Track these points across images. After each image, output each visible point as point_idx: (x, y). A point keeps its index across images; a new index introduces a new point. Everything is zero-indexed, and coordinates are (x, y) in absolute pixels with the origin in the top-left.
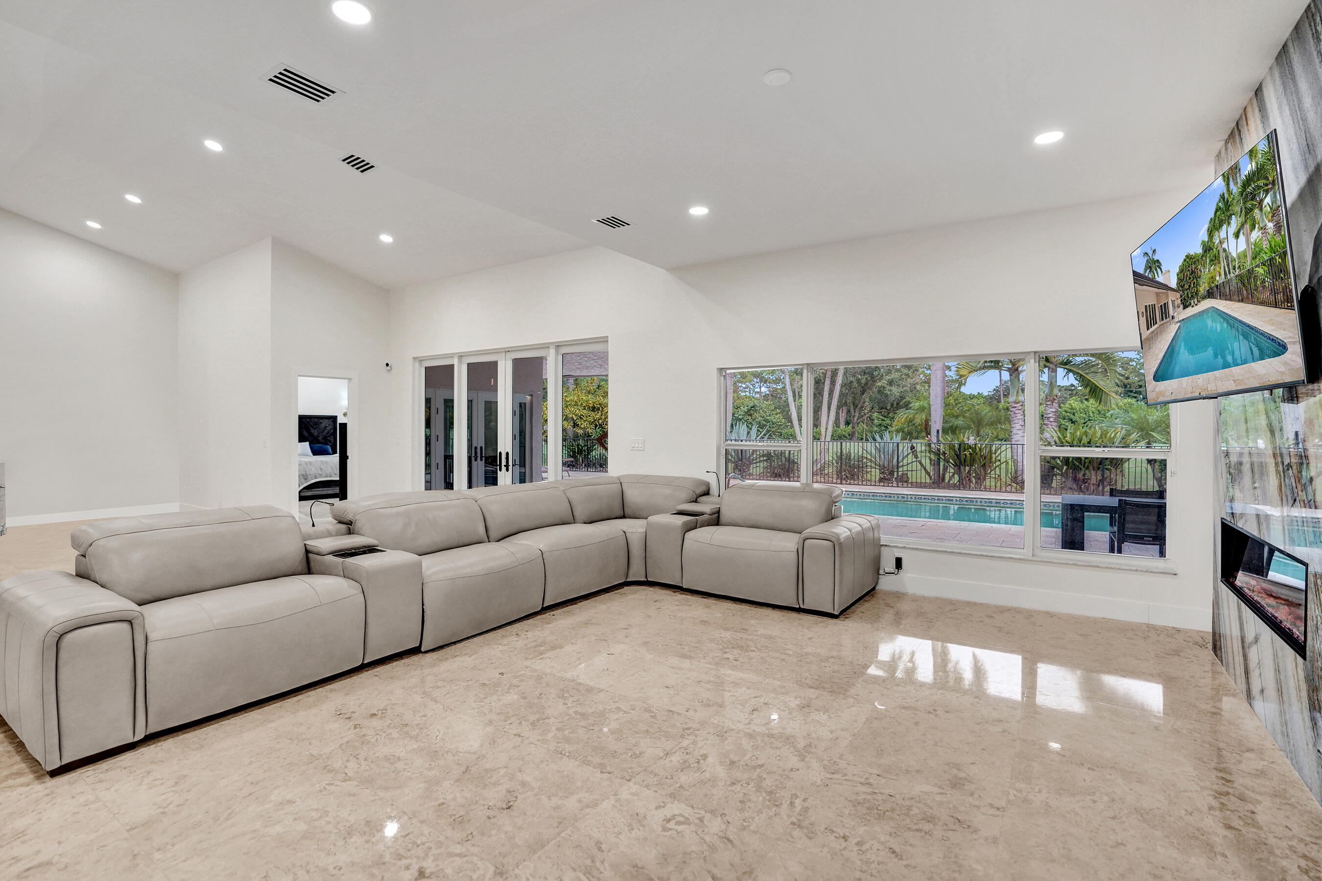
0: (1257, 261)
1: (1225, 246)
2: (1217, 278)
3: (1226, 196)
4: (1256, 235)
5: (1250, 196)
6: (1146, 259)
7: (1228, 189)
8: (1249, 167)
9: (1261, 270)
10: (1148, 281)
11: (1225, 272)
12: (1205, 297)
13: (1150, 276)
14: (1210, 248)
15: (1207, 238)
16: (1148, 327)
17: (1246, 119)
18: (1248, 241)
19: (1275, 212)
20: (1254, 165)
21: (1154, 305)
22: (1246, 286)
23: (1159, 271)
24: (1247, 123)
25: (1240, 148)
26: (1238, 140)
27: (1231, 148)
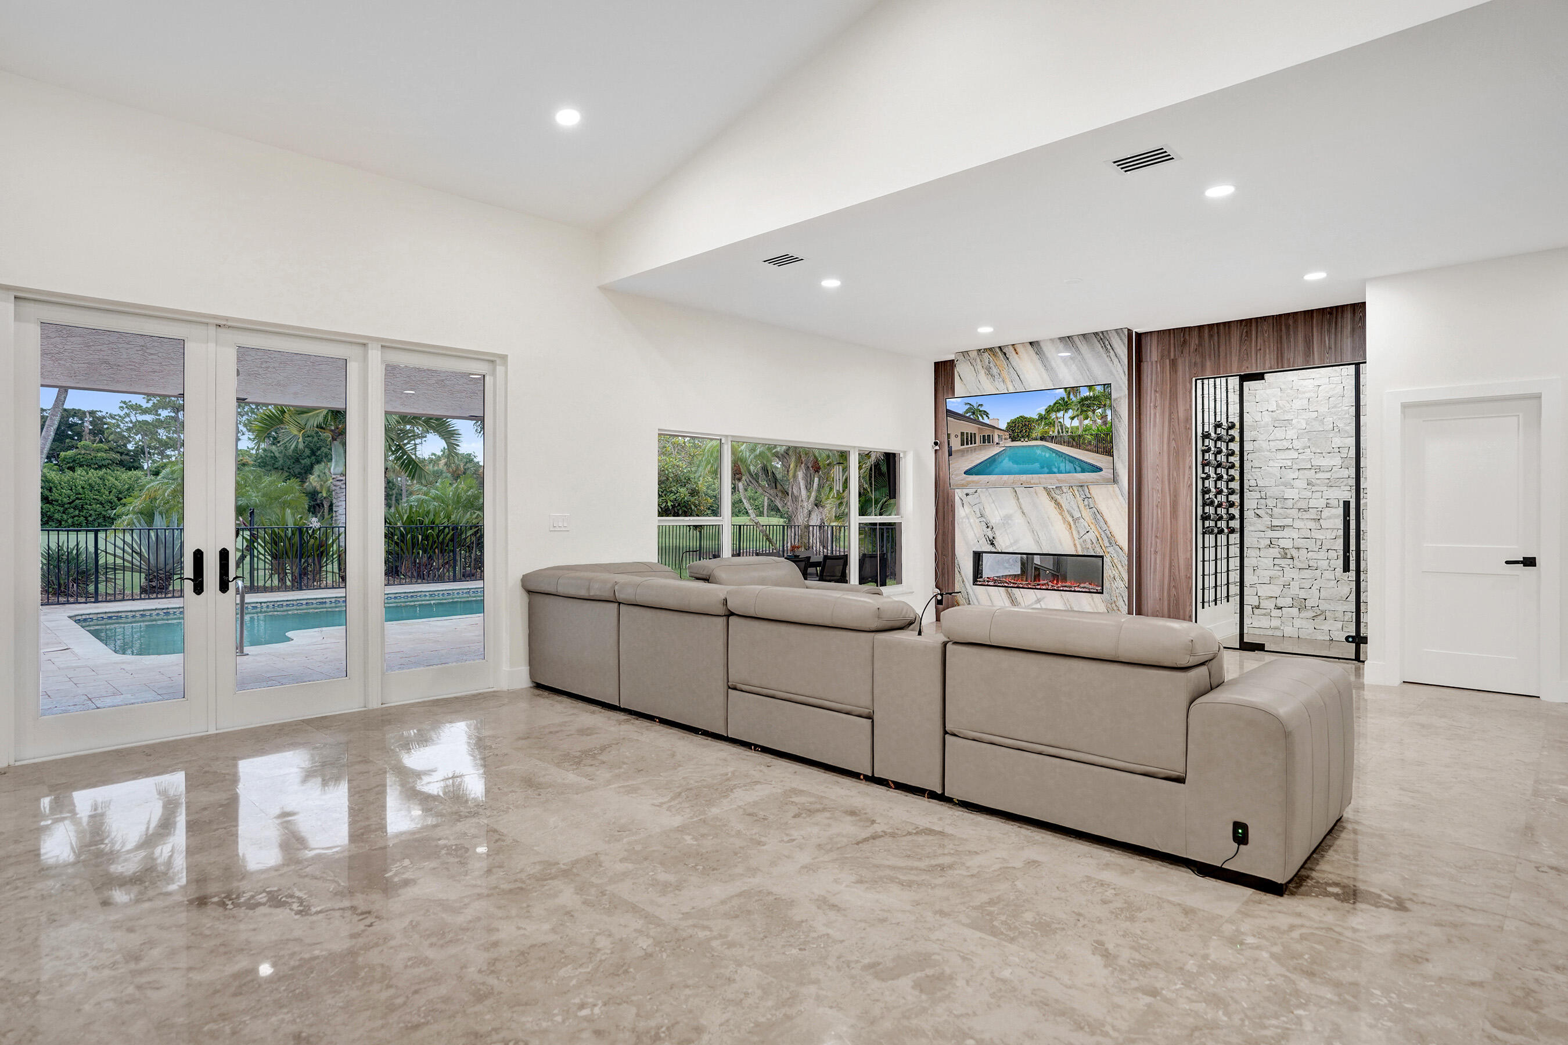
0: (1087, 433)
1: (1061, 420)
2: (1050, 433)
3: (1066, 399)
4: (1086, 422)
5: (1086, 406)
6: (968, 406)
7: (1069, 397)
8: (1088, 394)
9: (1089, 437)
10: (968, 419)
11: (1058, 432)
12: (1037, 439)
13: (972, 417)
14: (1046, 419)
15: (1043, 413)
16: (962, 444)
17: (1015, 350)
18: (1081, 423)
19: (1104, 417)
20: (1091, 394)
21: (975, 434)
22: (1075, 441)
23: (984, 416)
24: (1016, 353)
25: (1005, 361)
26: (1001, 356)
27: (989, 357)
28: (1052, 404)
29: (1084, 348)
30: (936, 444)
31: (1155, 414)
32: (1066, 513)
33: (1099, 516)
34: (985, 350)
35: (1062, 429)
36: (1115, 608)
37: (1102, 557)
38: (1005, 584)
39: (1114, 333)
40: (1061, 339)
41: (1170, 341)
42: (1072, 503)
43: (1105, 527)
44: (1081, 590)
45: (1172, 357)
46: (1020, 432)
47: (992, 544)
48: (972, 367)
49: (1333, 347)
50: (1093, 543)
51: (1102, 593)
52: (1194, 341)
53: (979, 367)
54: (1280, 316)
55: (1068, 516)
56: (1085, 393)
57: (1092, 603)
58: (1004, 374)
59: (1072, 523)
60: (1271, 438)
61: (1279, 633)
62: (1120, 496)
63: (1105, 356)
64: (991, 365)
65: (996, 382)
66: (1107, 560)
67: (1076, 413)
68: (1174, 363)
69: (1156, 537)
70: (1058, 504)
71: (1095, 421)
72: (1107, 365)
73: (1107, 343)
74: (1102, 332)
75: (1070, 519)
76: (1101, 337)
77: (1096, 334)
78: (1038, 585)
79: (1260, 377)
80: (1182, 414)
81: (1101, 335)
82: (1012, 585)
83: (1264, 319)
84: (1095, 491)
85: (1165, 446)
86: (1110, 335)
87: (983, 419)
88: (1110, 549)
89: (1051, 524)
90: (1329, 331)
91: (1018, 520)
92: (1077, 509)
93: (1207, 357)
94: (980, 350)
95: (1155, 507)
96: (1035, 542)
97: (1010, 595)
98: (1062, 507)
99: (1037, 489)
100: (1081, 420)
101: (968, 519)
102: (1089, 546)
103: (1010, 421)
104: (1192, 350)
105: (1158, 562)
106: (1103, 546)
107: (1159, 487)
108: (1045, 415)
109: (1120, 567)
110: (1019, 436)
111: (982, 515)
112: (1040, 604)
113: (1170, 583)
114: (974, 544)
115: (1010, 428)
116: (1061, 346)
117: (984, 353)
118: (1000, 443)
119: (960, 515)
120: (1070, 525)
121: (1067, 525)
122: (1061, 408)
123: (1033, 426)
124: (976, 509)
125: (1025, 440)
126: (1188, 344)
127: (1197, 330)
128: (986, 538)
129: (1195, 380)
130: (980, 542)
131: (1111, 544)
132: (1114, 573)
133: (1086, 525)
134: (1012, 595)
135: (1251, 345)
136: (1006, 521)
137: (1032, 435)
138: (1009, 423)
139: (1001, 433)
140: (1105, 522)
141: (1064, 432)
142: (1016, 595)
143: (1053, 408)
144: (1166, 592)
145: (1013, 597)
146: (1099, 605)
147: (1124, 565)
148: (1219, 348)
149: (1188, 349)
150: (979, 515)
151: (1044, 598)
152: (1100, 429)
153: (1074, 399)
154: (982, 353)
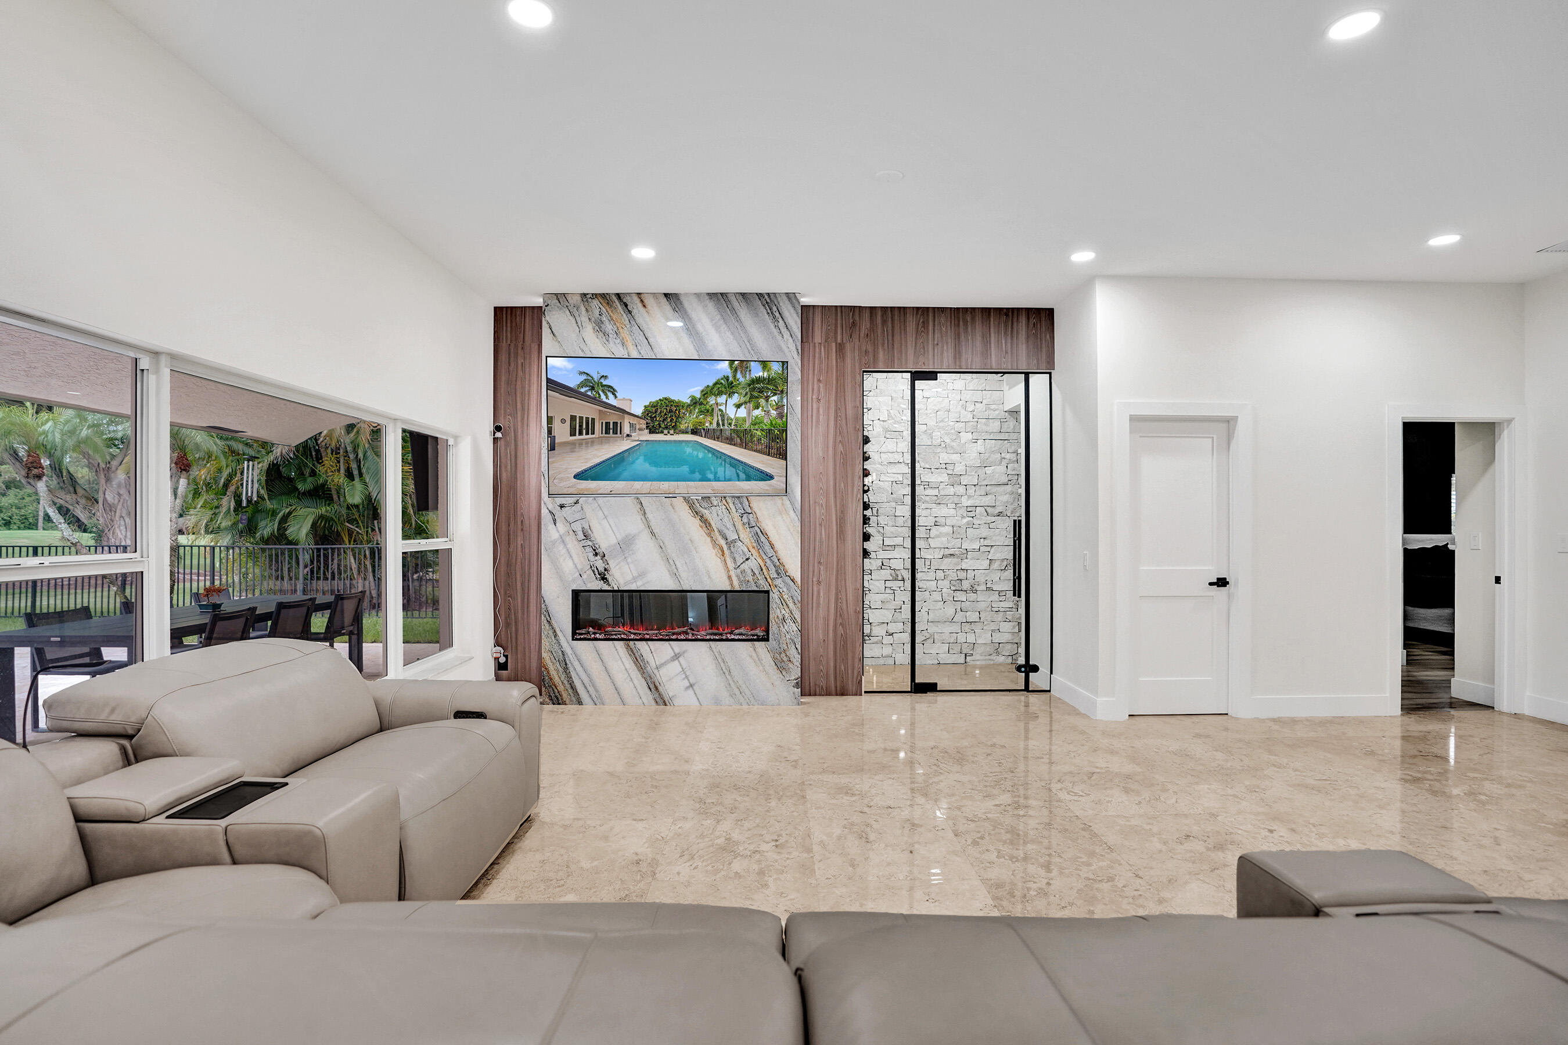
0: (756, 427)
1: (723, 408)
2: (707, 425)
3: (731, 379)
4: (757, 412)
5: (758, 390)
6: (584, 377)
7: (735, 376)
8: (761, 373)
9: (759, 433)
10: (583, 397)
11: (718, 424)
12: (687, 433)
13: (589, 393)
14: (701, 404)
15: (698, 395)
16: (573, 434)
17: (642, 301)
18: (749, 413)
19: (779, 407)
20: (766, 375)
21: (593, 420)
22: (741, 437)
23: (610, 395)
24: (644, 306)
25: (624, 315)
26: (620, 308)
27: (601, 307)
28: (711, 384)
29: (744, 313)
30: (498, 429)
31: (818, 409)
32: (717, 534)
33: (763, 538)
34: (595, 296)
35: (723, 421)
36: (785, 659)
37: (767, 592)
38: (623, 636)
39: (785, 298)
40: (712, 296)
41: (836, 320)
42: (726, 520)
43: (771, 553)
44: (736, 637)
46: (664, 420)
47: (604, 579)
48: (571, 318)
49: (1009, 351)
50: (754, 574)
51: (767, 640)
52: (865, 325)
53: (584, 318)
54: (958, 309)
55: (720, 538)
56: (757, 371)
57: (754, 655)
58: (625, 333)
59: (725, 548)
61: (891, 661)
62: (792, 512)
63: (772, 326)
64: (604, 319)
65: (612, 345)
66: (774, 596)
67: (743, 399)
68: (841, 348)
69: (819, 563)
70: (705, 522)
71: (768, 412)
72: (774, 337)
73: (775, 309)
74: (768, 294)
75: (723, 542)
76: (767, 301)
77: (760, 295)
78: (674, 634)
79: (932, 376)
80: (850, 412)
81: (766, 297)
82: (632, 636)
83: (942, 310)
84: (758, 504)
85: (831, 449)
86: (779, 299)
87: (607, 398)
88: (779, 582)
89: (695, 548)
90: (1005, 333)
91: (644, 544)
92: (732, 528)
93: (880, 348)
94: (585, 295)
95: (818, 526)
96: (670, 575)
97: (632, 651)
98: (710, 524)
99: (679, 502)
100: (749, 410)
101: (563, 542)
102: (750, 578)
103: (648, 404)
104: (862, 335)
105: (822, 595)
106: (768, 577)
107: (823, 501)
108: (700, 399)
109: (791, 605)
110: (660, 427)
111: (586, 536)
112: (679, 661)
113: (836, 620)
114: (574, 580)
115: (648, 414)
116: (711, 305)
117: (593, 301)
118: (633, 434)
119: (550, 537)
120: (723, 551)
121: (720, 551)
122: (723, 389)
123: (684, 413)
124: (577, 527)
125: (668, 432)
126: (857, 328)
127: (868, 311)
128: (593, 571)
129: (864, 372)
130: (585, 576)
131: (778, 575)
132: (784, 612)
133: (746, 550)
134: (635, 651)
135: (928, 340)
136: (625, 545)
137: (682, 426)
138: (645, 407)
139: (634, 420)
140: (772, 546)
141: (726, 425)
142: (642, 651)
143: (712, 389)
144: (831, 632)
145: (636, 654)
146: (763, 656)
147: (796, 602)
148: (893, 336)
149: (858, 333)
150: (581, 536)
151: (684, 653)
152: (774, 423)
153: (742, 379)
154: (590, 300)
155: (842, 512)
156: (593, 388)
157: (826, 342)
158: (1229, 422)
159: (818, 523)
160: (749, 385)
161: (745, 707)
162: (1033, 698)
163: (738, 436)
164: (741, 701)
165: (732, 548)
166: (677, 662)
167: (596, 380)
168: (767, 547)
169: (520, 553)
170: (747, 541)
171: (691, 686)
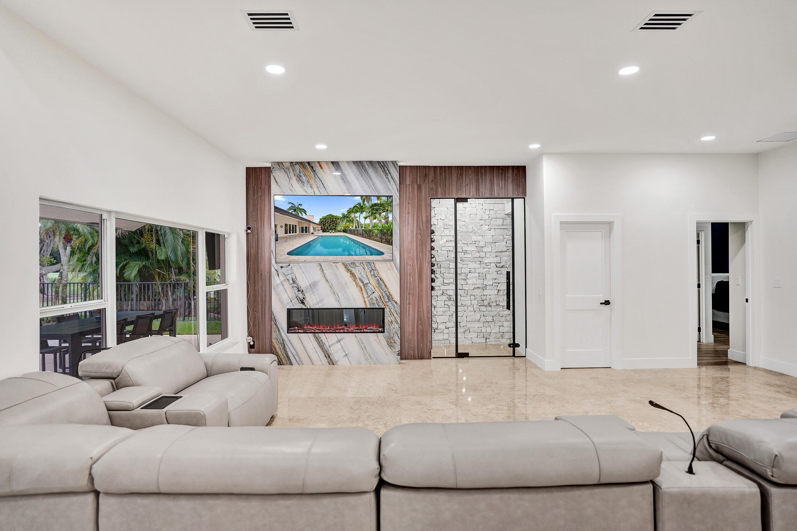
0: (375, 228)
1: (358, 219)
2: (350, 227)
3: (362, 204)
4: (375, 221)
5: (375, 210)
6: (291, 205)
8: (377, 202)
9: (376, 231)
10: (290, 215)
11: (356, 227)
12: (341, 232)
13: (293, 213)
14: (347, 217)
15: (346, 213)
16: (286, 233)
17: (320, 166)
18: (371, 221)
19: (386, 218)
20: (379, 202)
21: (296, 226)
22: (368, 234)
23: (303, 213)
24: (322, 168)
25: (312, 173)
26: (309, 169)
27: (300, 168)
28: (352, 207)
29: (370, 171)
30: (249, 228)
31: (408, 217)
32: (358, 279)
33: (381, 282)
34: (297, 163)
35: (359, 225)
36: (393, 341)
37: (384, 309)
38: (312, 331)
39: (391, 164)
40: (355, 163)
41: (417, 173)
42: (363, 273)
43: (385, 289)
44: (368, 331)
45: (418, 183)
46: (330, 226)
47: (303, 303)
48: (285, 174)
49: (503, 187)
50: (377, 300)
51: (384, 332)
52: (431, 176)
53: (292, 174)
54: (478, 167)
55: (360, 282)
56: (375, 201)
57: (377, 339)
58: (312, 181)
59: (363, 287)
60: (443, 234)
62: (395, 269)
63: (385, 177)
64: (302, 174)
65: (306, 187)
66: (387, 311)
67: (368, 215)
68: (419, 187)
69: (409, 293)
70: (353, 275)
71: (381, 221)
72: (386, 183)
73: (386, 169)
74: (383, 162)
75: (361, 284)
76: (382, 166)
77: (379, 162)
78: (337, 330)
79: (465, 200)
80: (424, 219)
81: (382, 163)
82: (317, 331)
83: (470, 167)
84: (378, 265)
85: (415, 237)
86: (388, 164)
87: (302, 215)
88: (389, 304)
89: (348, 287)
90: (501, 179)
91: (323, 286)
92: (366, 277)
93: (439, 185)
94: (291, 163)
95: (408, 275)
96: (336, 300)
97: (317, 338)
98: (355, 276)
99: (340, 265)
100: (371, 220)
101: (282, 285)
102: (375, 302)
103: (321, 218)
104: (430, 180)
105: (411, 309)
106: (384, 301)
107: (411, 263)
108: (347, 215)
109: (395, 315)
110: (328, 229)
111: (294, 282)
112: (340, 343)
113: (418, 322)
114: (288, 304)
115: (322, 223)
116: (354, 167)
117: (296, 165)
118: (315, 233)
119: (276, 282)
120: (361, 289)
121: (360, 288)
122: (358, 210)
123: (339, 222)
124: (289, 277)
125: (332, 232)
126: (428, 176)
127: (433, 168)
128: (298, 299)
129: (431, 198)
130: (293, 302)
131: (389, 300)
132: (392, 318)
133: (373, 288)
134: (318, 338)
135: (463, 182)
136: (313, 286)
137: (338, 228)
138: (320, 219)
139: (315, 226)
140: (386, 286)
141: (360, 228)
142: (322, 338)
143: (353, 210)
144: (416, 328)
145: (319, 340)
146: (382, 340)
147: (398, 313)
148: (445, 181)
149: (428, 179)
150: (291, 282)
151: (343, 339)
152: (384, 226)
153: (367, 205)
154: (295, 165)
155: (421, 268)
156: (295, 210)
157: (412, 184)
158: (610, 224)
159: (408, 274)
160: (371, 207)
161: (373, 365)
162: (517, 360)
163: (366, 233)
164: (371, 362)
165: (366, 287)
166: (339, 343)
167: (296, 206)
168: (383, 287)
169: (260, 290)
170: (373, 284)
171: (346, 355)
